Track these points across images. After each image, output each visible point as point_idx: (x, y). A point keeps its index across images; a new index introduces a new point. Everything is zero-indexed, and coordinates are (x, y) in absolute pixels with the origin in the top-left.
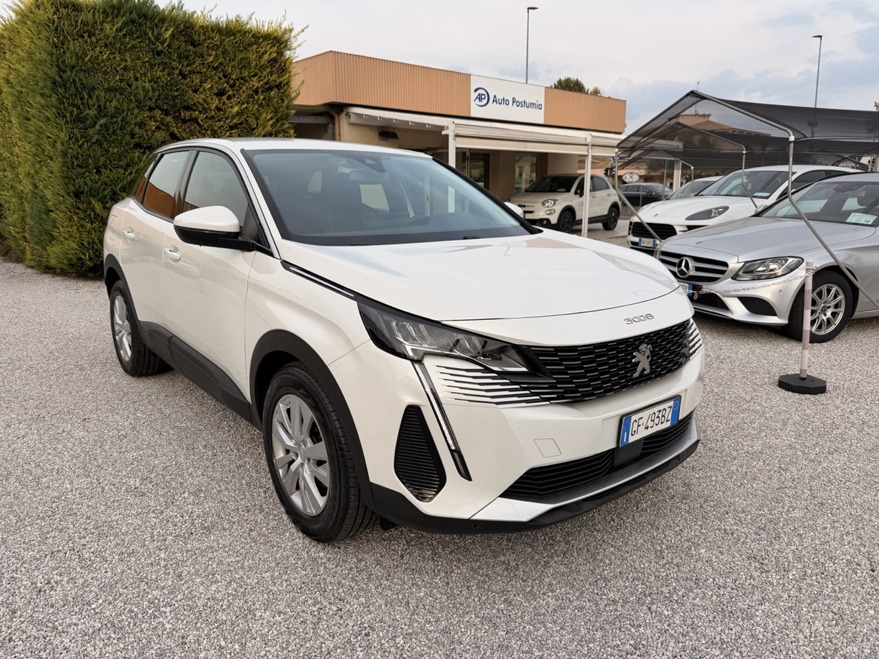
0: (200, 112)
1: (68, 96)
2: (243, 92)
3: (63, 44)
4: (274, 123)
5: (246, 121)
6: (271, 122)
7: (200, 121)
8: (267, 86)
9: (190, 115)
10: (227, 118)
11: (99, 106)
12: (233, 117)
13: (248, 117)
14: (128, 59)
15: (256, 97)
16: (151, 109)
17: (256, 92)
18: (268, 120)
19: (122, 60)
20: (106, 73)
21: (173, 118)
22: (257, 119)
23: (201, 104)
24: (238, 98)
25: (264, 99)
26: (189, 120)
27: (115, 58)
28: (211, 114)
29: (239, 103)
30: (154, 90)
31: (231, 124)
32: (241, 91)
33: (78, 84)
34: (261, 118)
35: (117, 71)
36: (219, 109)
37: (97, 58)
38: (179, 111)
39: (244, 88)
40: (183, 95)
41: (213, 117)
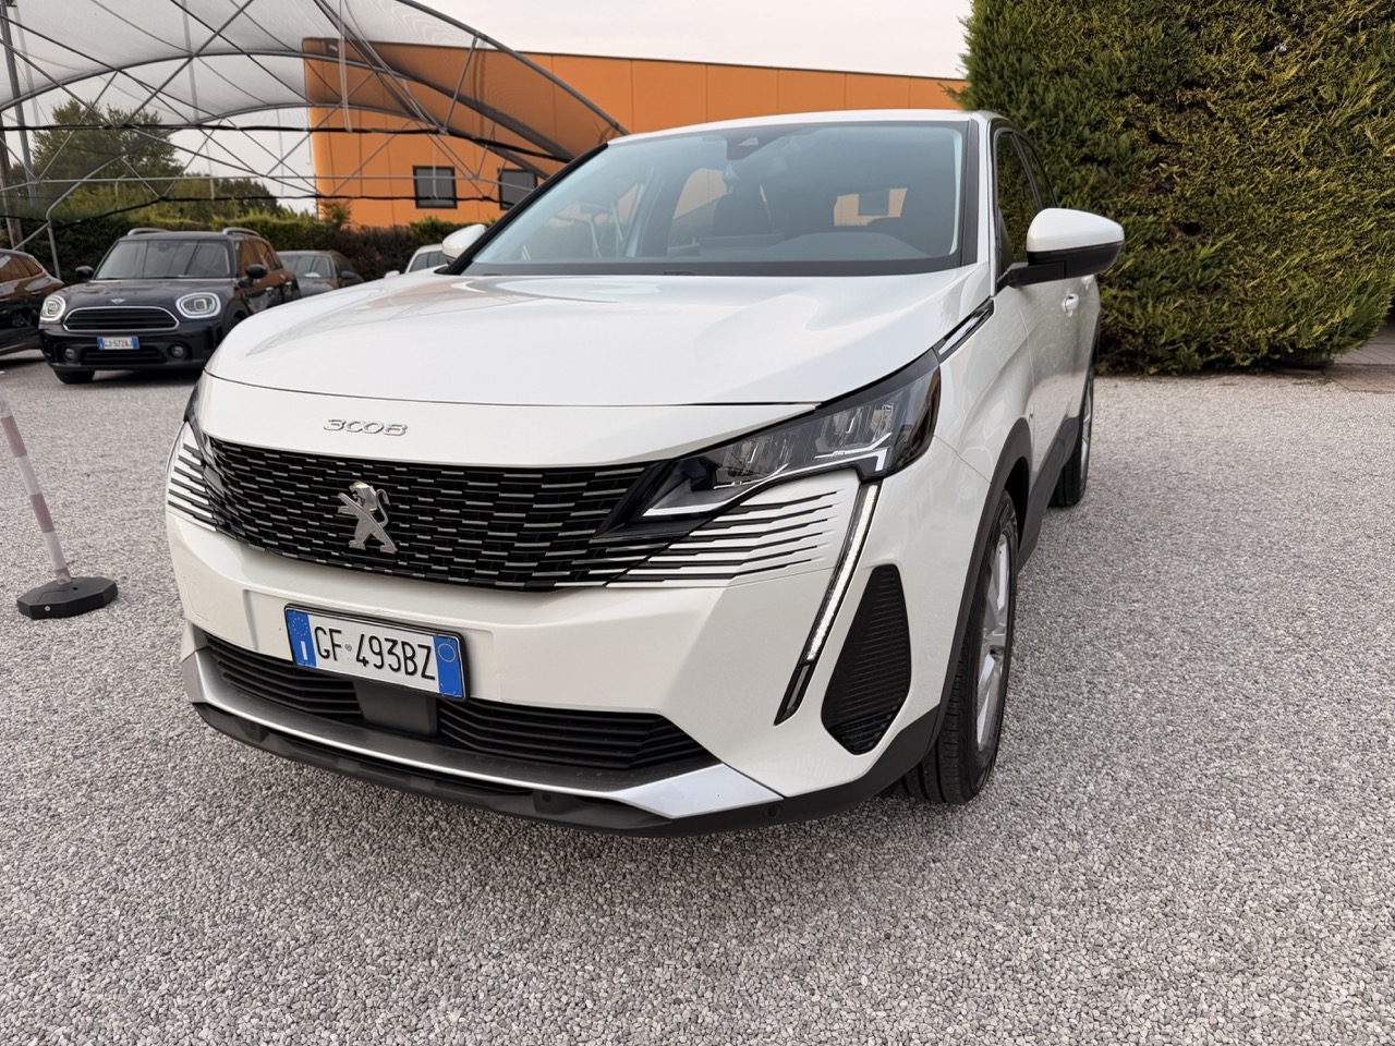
0: (1216, 88)
1: (991, 92)
2: (1319, 35)
3: (999, 13)
4: (1386, 87)
5: (1316, 92)
6: (1374, 87)
7: (1209, 104)
8: (1383, 13)
9: (1194, 96)
10: (1270, 93)
11: (1033, 102)
12: (1284, 89)
13: (1320, 83)
14: (1095, 16)
15: (1349, 40)
16: (1121, 95)
17: (1353, 30)
18: (1371, 83)
19: (1085, 20)
20: (1055, 47)
21: (1162, 106)
22: (1341, 84)
23: (1220, 73)
24: (1303, 50)
25: (1369, 41)
26: (1191, 105)
27: (1074, 20)
28: (1237, 89)
29: (1303, 58)
30: (1130, 61)
31: (1276, 103)
32: (1313, 35)
33: (1006, 73)
34: (1352, 83)
35: (1075, 40)
36: (1255, 77)
37: (1046, 26)
38: (1173, 92)
39: (1323, 26)
40: (1186, 62)
41: (1240, 94)
